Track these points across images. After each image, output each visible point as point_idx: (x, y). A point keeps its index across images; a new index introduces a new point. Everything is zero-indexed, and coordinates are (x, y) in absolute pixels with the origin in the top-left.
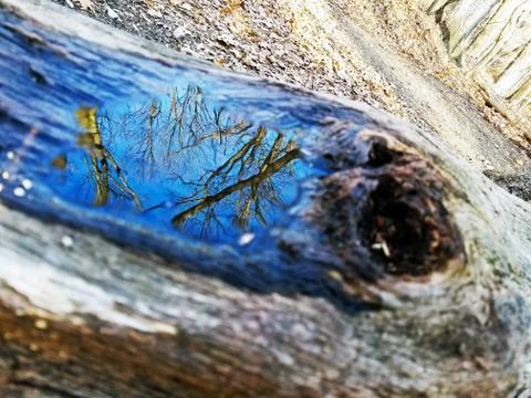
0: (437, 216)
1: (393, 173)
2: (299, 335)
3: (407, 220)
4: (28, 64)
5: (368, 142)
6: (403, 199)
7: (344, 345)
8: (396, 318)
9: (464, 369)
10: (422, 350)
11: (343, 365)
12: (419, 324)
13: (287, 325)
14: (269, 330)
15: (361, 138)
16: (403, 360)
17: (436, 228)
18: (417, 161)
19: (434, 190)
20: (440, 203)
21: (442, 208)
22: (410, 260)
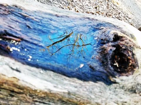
0: (131, 56)
1: (120, 44)
3: (123, 58)
4: (25, 23)
5: (113, 35)
6: (122, 52)
7: (107, 93)
8: (120, 85)
9: (137, 96)
10: (126, 92)
11: (106, 97)
12: (125, 86)
13: (93, 89)
14: (89, 90)
15: (111, 34)
16: (121, 95)
17: (131, 60)
18: (126, 39)
19: (131, 48)
20: (132, 52)
21: (133, 53)
22: (124, 68)
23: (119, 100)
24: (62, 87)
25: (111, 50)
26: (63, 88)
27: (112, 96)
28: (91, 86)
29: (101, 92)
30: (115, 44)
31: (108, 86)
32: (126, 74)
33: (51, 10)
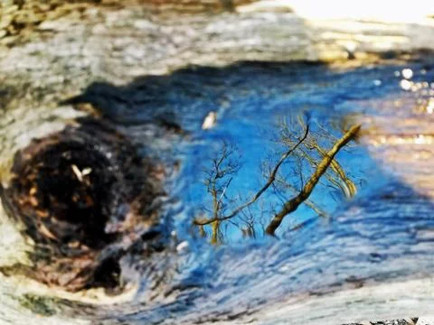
0: (36, 222)
1: (92, 254)
2: (137, 47)
3: (64, 206)
5: (125, 283)
6: (74, 227)
7: (96, 55)
8: (55, 99)
10: (23, 82)
11: (91, 39)
12: (32, 103)
13: (151, 50)
14: (164, 41)
15: (134, 283)
16: (40, 66)
17: (36, 208)
18: (70, 282)
19: (45, 254)
20: (37, 241)
21: (34, 237)
22: (52, 170)
23: (41, 46)
24: (263, 19)
25: (122, 218)
26: (259, 15)
27: (69, 48)
28: (159, 60)
29: (116, 49)
30: (109, 250)
31: (96, 80)
32: (43, 145)
33: (384, 302)
